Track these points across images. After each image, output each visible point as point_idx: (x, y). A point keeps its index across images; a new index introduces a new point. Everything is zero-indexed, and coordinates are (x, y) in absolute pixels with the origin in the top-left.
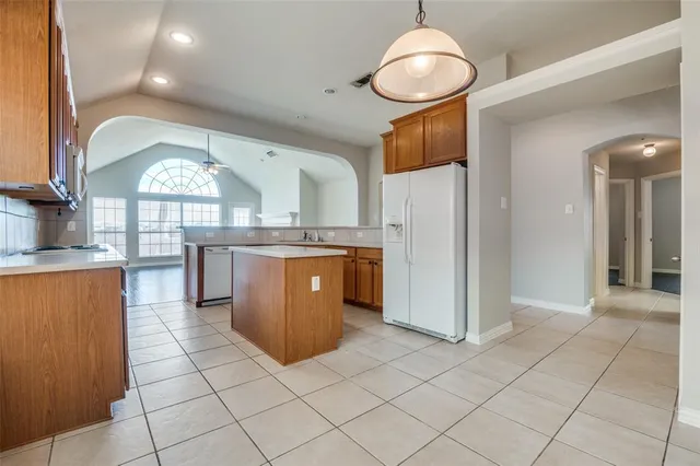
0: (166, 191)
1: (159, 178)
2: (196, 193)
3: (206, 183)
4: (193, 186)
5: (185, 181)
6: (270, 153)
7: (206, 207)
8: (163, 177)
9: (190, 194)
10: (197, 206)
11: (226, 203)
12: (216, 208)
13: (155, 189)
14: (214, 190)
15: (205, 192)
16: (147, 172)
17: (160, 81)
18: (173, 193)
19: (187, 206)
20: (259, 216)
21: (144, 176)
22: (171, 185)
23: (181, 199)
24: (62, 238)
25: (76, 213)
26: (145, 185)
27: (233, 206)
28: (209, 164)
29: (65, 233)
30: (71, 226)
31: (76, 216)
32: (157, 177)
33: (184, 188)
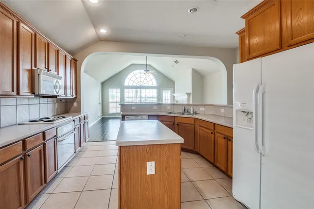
0: (135, 84)
2: (147, 85)
3: (151, 80)
4: (145, 81)
5: (142, 80)
6: (176, 62)
7: (151, 91)
8: (133, 79)
9: (144, 85)
10: (147, 91)
11: (160, 89)
12: (155, 91)
13: (131, 84)
14: (154, 83)
15: (150, 84)
16: (128, 77)
17: (103, 31)
18: (138, 85)
19: (143, 91)
20: (174, 94)
21: (127, 79)
22: (136, 81)
23: (141, 87)
24: (72, 110)
25: (77, 98)
26: (127, 83)
27: (163, 90)
28: (147, 70)
29: (72, 108)
30: (75, 104)
31: (77, 100)
32: (131, 79)
33: (142, 82)
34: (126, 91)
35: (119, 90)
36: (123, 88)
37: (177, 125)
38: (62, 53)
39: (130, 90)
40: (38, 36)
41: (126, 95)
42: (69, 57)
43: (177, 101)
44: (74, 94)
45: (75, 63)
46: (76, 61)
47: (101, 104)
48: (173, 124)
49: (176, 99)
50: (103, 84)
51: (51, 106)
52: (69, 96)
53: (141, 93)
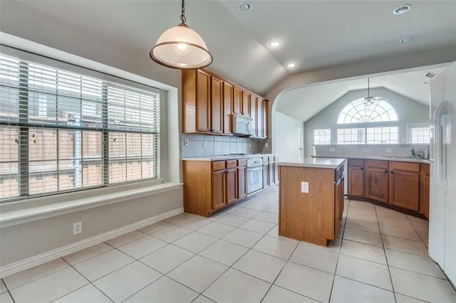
0: (355, 121)
1: (350, 114)
2: (378, 120)
3: (385, 111)
4: (374, 115)
5: (369, 113)
7: (386, 129)
9: (372, 121)
10: (378, 130)
11: (405, 125)
12: (395, 129)
13: (348, 121)
14: (394, 117)
15: (385, 119)
16: (343, 111)
18: (360, 122)
19: (370, 130)
21: (341, 114)
23: (366, 125)
24: (264, 151)
25: (268, 139)
26: (341, 120)
28: (369, 98)
29: (264, 148)
30: (267, 145)
31: (268, 141)
32: (348, 114)
33: (367, 117)
34: (340, 131)
35: (328, 131)
36: (335, 129)
38: (254, 97)
39: (347, 131)
40: (235, 88)
41: (340, 138)
42: (260, 99)
44: (265, 134)
45: (267, 104)
46: (267, 101)
47: (303, 151)
48: (386, 171)
50: (306, 124)
51: (245, 145)
52: (260, 136)
53: (368, 135)
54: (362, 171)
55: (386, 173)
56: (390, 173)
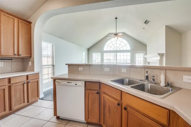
0: (111, 49)
2: (122, 49)
3: (124, 44)
4: (120, 46)
5: (118, 45)
7: (125, 54)
8: (110, 45)
9: (119, 49)
10: (122, 54)
11: (133, 52)
12: (129, 54)
13: (108, 49)
14: (128, 48)
15: (125, 48)
16: (106, 44)
18: (114, 50)
19: (118, 54)
20: (146, 56)
22: (113, 47)
23: (116, 52)
24: (28, 69)
26: (106, 48)
27: (135, 53)
29: (28, 67)
30: (30, 63)
31: (31, 60)
32: (109, 45)
33: (117, 47)
34: (105, 54)
35: (100, 54)
36: (102, 53)
37: (125, 109)
39: (108, 54)
41: (105, 58)
43: (149, 63)
48: (119, 104)
49: (148, 60)
50: (89, 50)
53: (117, 56)
54: (98, 95)
55: (119, 107)
56: (123, 110)
